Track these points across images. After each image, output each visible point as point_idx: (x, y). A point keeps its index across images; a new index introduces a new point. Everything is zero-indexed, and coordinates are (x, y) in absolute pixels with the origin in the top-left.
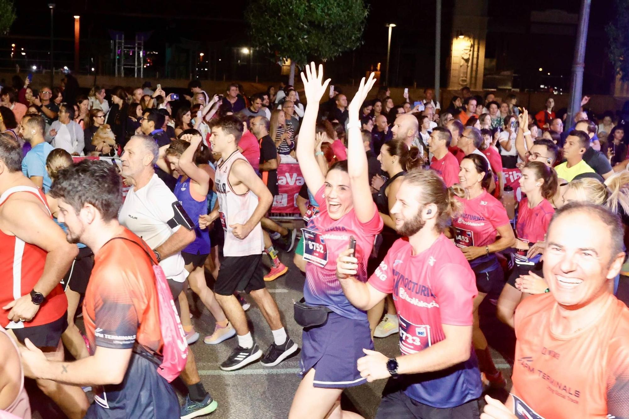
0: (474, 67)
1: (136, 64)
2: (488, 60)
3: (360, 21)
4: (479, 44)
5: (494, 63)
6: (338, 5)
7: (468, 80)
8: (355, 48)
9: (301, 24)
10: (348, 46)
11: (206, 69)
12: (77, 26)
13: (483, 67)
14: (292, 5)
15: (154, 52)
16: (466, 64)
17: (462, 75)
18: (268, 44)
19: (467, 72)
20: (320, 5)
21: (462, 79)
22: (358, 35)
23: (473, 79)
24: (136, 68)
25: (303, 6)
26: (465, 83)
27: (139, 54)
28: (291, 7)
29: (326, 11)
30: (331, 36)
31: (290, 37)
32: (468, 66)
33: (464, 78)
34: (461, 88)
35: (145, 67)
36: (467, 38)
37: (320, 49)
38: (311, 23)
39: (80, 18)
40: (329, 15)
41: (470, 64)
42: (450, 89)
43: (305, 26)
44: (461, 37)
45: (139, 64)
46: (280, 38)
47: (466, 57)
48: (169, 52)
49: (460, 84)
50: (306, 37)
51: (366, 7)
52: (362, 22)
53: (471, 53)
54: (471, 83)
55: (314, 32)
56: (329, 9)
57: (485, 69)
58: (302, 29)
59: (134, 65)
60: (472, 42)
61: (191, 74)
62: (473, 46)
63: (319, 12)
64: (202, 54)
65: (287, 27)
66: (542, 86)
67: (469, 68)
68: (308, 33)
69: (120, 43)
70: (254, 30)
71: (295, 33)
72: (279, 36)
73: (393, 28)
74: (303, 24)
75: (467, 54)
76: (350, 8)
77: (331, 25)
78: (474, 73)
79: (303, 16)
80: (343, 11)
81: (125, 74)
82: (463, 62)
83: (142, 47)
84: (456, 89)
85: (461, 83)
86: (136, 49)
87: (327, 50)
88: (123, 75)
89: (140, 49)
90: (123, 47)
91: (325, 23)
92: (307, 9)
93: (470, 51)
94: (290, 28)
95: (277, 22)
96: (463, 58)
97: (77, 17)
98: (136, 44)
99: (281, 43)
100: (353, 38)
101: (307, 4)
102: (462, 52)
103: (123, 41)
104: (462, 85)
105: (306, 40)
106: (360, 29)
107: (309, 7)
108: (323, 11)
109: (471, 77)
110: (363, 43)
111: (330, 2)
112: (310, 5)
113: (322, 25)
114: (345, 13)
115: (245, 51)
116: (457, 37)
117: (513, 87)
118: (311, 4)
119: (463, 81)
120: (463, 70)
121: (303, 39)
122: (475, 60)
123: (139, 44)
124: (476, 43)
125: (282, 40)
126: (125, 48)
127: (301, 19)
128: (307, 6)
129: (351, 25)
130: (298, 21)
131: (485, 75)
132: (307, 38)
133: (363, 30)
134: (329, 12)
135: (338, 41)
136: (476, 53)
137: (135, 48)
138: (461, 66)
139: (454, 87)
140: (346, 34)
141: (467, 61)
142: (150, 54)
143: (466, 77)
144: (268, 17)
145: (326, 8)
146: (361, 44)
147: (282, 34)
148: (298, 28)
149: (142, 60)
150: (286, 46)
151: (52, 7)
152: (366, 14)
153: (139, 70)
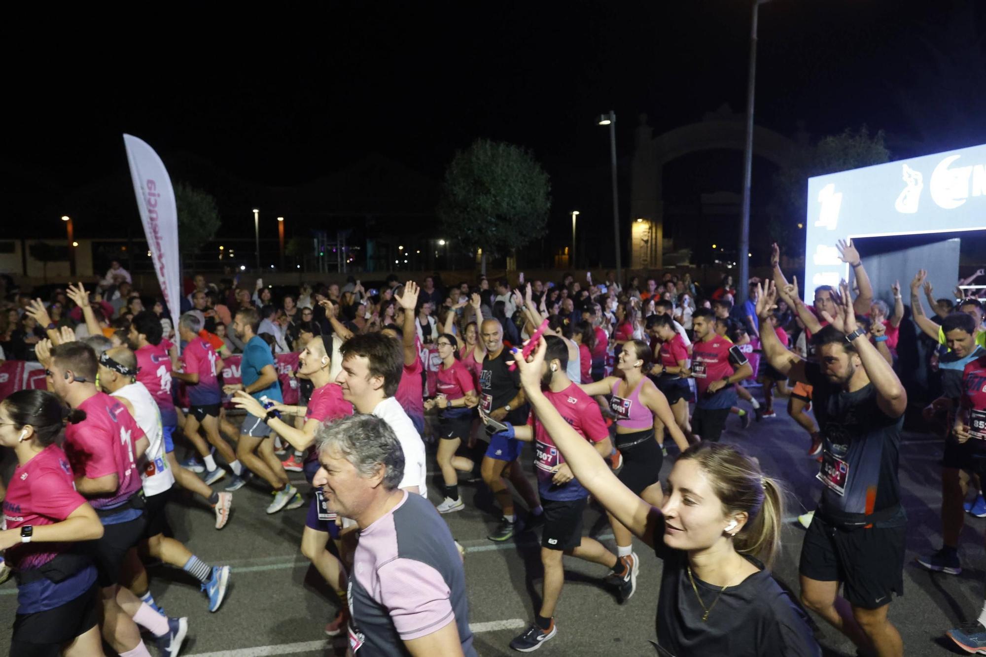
0: (654, 247)
1: (339, 260)
2: (666, 240)
3: (543, 212)
4: (656, 226)
5: (671, 243)
6: (523, 199)
7: (649, 259)
8: (540, 238)
9: (489, 218)
10: (534, 235)
11: (406, 261)
12: (281, 228)
13: (661, 245)
14: (479, 200)
15: (356, 248)
16: (645, 245)
17: (643, 255)
18: (460, 237)
19: (647, 252)
20: (505, 199)
21: (642, 258)
22: (543, 225)
23: (653, 258)
24: (339, 264)
25: (490, 201)
26: (646, 263)
27: (341, 250)
28: (479, 203)
29: (511, 204)
30: (517, 227)
31: (480, 230)
32: (647, 247)
33: (645, 258)
34: (642, 267)
35: (348, 261)
36: (645, 222)
37: (508, 240)
38: (499, 217)
39: (284, 220)
40: (514, 208)
41: (649, 244)
42: (633, 268)
43: (493, 220)
44: (640, 220)
45: (342, 259)
46: (470, 231)
47: (645, 238)
48: (370, 248)
49: (641, 264)
50: (494, 229)
51: (548, 199)
52: (546, 213)
53: (650, 234)
54: (651, 262)
55: (501, 224)
56: (513, 202)
57: (664, 248)
58: (490, 223)
59: (337, 261)
60: (650, 225)
61: (391, 268)
62: (651, 228)
63: (504, 205)
64: (401, 247)
65: (476, 221)
66: (717, 262)
67: (649, 249)
68: (496, 225)
69: (323, 241)
70: (445, 225)
71: (484, 226)
72: (469, 229)
73: (577, 216)
74: (491, 217)
75: (645, 235)
76: (533, 201)
77: (516, 217)
78: (653, 253)
80: (527, 204)
81: (329, 269)
82: (643, 243)
83: (344, 244)
84: (637, 268)
85: (643, 262)
86: (339, 245)
87: (515, 240)
88: (326, 271)
89: (342, 245)
90: (326, 243)
91: (512, 216)
92: (493, 203)
93: (649, 232)
94: (479, 222)
95: (466, 217)
96: (643, 240)
97: (280, 219)
98: (339, 241)
99: (471, 236)
100: (538, 228)
101: (493, 199)
102: (642, 235)
103: (325, 239)
104: (643, 264)
105: (495, 233)
106: (544, 219)
107: (496, 201)
108: (508, 204)
109: (651, 257)
110: (547, 232)
111: (514, 196)
112: (496, 200)
113: (508, 217)
114: (530, 206)
115: (442, 242)
116: (636, 221)
117: (691, 263)
118: (498, 198)
119: (645, 261)
120: (643, 250)
121: (492, 231)
122: (654, 241)
123: (341, 241)
124: (654, 225)
125: (472, 233)
126: (328, 244)
127: (489, 213)
128: (494, 201)
129: (536, 216)
130: (486, 215)
131: (664, 254)
132: (495, 230)
133: (546, 220)
134: (515, 205)
135: (525, 232)
136: (654, 235)
137: (336, 245)
138: (641, 247)
139: (636, 266)
140: (531, 224)
141: (646, 242)
142: (352, 250)
143: (647, 257)
144: (457, 213)
145: (511, 202)
147: (471, 227)
148: (487, 222)
149: (344, 256)
150: (476, 239)
151: (256, 211)
152: (549, 205)
153: (342, 265)
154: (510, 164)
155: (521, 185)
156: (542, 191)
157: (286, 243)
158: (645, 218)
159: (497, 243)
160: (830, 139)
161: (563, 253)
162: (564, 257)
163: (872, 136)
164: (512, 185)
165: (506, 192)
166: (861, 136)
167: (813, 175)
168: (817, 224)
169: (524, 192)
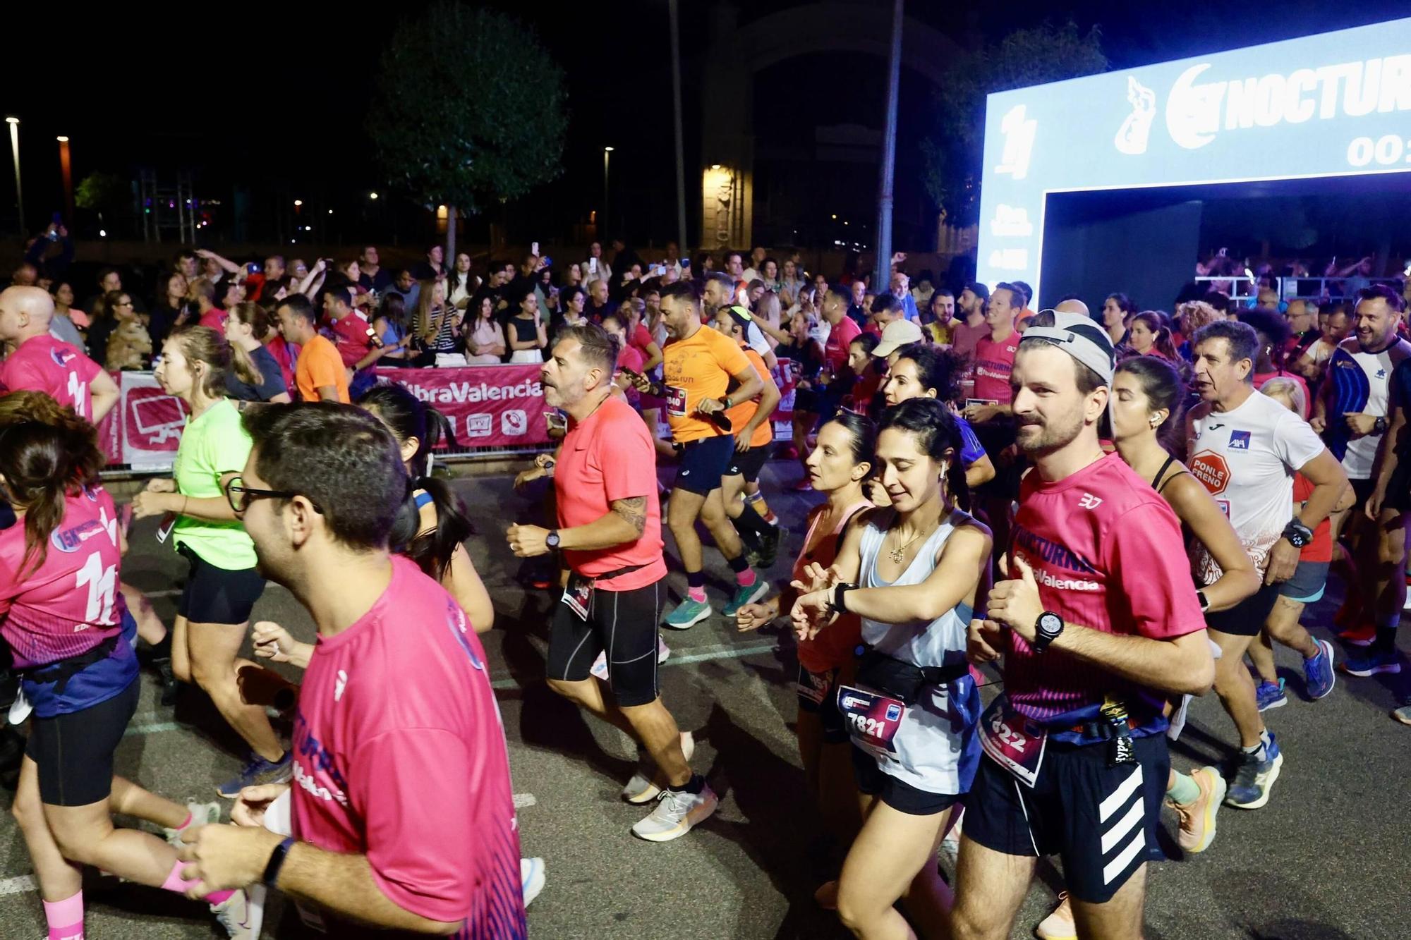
0: (738, 212)
1: (182, 222)
2: (758, 202)
3: (556, 136)
4: (742, 178)
6: (520, 110)
7: (730, 234)
8: (550, 181)
9: (461, 141)
10: (540, 177)
11: (308, 228)
12: (65, 155)
13: (750, 214)
14: (443, 109)
16: (725, 209)
17: (720, 226)
18: (408, 175)
19: (726, 223)
20: (490, 109)
21: (719, 232)
22: (555, 159)
23: (737, 233)
24: (182, 227)
25: (462, 111)
26: (726, 239)
27: (186, 205)
28: (442, 113)
29: (500, 119)
30: (510, 161)
31: (444, 163)
32: (728, 213)
33: (724, 232)
34: (719, 246)
35: (199, 226)
36: (724, 170)
37: (495, 182)
38: (477, 140)
39: (69, 141)
41: (731, 209)
42: (703, 248)
43: (467, 145)
44: (716, 167)
45: (187, 220)
46: (426, 165)
47: (725, 198)
48: (240, 201)
49: (717, 240)
50: (469, 162)
51: (563, 113)
52: (560, 138)
53: (732, 191)
54: (734, 238)
55: (482, 154)
56: (504, 116)
57: (753, 217)
58: (463, 150)
59: (178, 222)
60: (732, 175)
62: (734, 181)
63: (488, 120)
64: (298, 203)
65: (438, 146)
66: (837, 242)
67: (731, 215)
68: (474, 156)
69: (148, 186)
70: (382, 152)
71: (451, 156)
72: (425, 160)
73: (609, 152)
74: (464, 139)
75: (725, 193)
76: (539, 114)
77: (509, 144)
78: (738, 222)
79: (462, 128)
80: (527, 120)
81: (162, 237)
82: (720, 206)
83: (191, 192)
84: (712, 248)
85: (719, 238)
86: (180, 194)
87: (506, 182)
88: (158, 238)
89: (186, 195)
90: (155, 191)
91: (501, 141)
92: (468, 115)
93: (731, 188)
94: (443, 148)
95: (420, 138)
96: (720, 200)
97: (63, 139)
98: (179, 187)
99: (428, 172)
100: (547, 163)
101: (469, 108)
102: (719, 191)
103: (154, 181)
104: (721, 242)
105: (470, 168)
106: (556, 150)
108: (495, 119)
109: (734, 228)
110: (563, 172)
111: (505, 105)
112: (473, 110)
113: (494, 142)
114: (532, 123)
115: (373, 196)
116: (710, 168)
118: (476, 107)
119: (724, 235)
120: (721, 218)
121: (466, 166)
122: (738, 202)
123: (185, 188)
124: (739, 176)
125: (430, 167)
126: (159, 193)
127: (460, 132)
128: (469, 112)
129: (542, 142)
130: (455, 136)
131: (754, 226)
132: (471, 165)
133: (562, 150)
134: (506, 122)
135: (524, 170)
136: (739, 192)
137: (175, 195)
138: (718, 213)
139: (710, 245)
140: (535, 157)
141: (726, 204)
142: (207, 205)
143: (727, 229)
144: (402, 130)
145: (500, 114)
146: (560, 173)
147: (429, 157)
148: (457, 149)
149: (192, 214)
150: (438, 178)
151: (13, 122)
152: (565, 123)
153: (188, 230)
154: (497, 47)
155: (517, 85)
156: (553, 98)
157: (76, 181)
158: (725, 163)
159: (475, 187)
160: (1021, 34)
161: (590, 222)
162: (588, 226)
163: (1083, 34)
164: (502, 83)
165: (491, 97)
166: (1066, 32)
167: (993, 91)
168: (998, 170)
169: (522, 98)
